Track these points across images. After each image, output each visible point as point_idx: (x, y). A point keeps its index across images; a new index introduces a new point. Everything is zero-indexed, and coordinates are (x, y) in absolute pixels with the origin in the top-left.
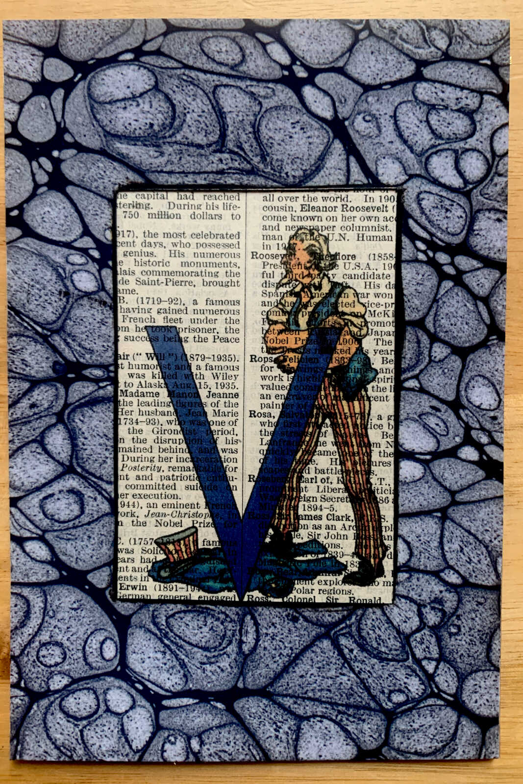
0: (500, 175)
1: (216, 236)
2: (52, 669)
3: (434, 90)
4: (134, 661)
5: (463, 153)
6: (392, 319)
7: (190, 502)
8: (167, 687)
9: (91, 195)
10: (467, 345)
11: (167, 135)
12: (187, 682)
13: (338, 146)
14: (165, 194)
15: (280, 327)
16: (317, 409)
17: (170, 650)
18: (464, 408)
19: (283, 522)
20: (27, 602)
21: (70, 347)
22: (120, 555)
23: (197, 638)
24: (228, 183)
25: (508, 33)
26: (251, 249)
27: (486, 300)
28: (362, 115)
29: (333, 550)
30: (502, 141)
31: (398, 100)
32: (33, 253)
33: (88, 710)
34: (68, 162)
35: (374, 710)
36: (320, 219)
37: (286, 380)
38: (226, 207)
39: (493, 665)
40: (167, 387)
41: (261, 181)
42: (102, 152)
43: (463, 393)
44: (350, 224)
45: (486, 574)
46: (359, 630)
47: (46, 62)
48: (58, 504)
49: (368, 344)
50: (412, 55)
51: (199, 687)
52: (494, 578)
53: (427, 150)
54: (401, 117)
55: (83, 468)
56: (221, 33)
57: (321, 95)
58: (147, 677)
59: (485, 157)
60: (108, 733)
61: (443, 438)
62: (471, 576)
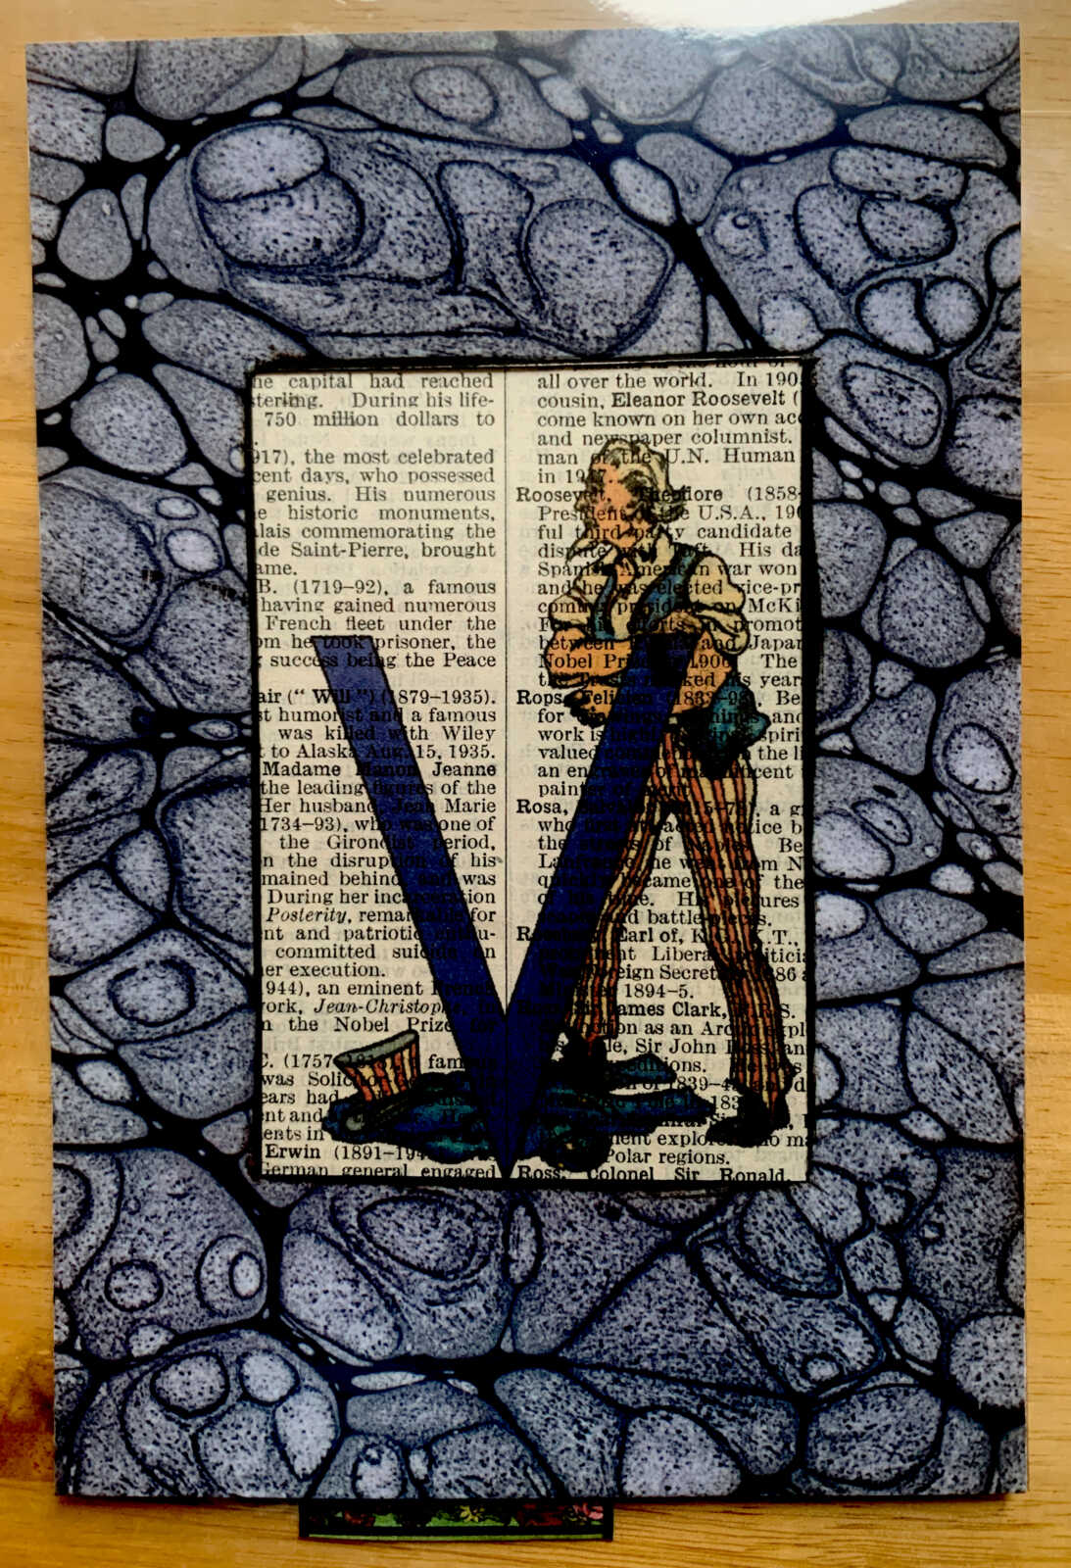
0: (1007, 328)
1: (447, 458)
2: (136, 1315)
3: (871, 162)
4: (295, 1298)
5: (931, 285)
6: (795, 616)
7: (403, 981)
8: (361, 1351)
9: (202, 381)
10: (947, 664)
11: (348, 261)
12: (400, 1341)
13: (683, 276)
14: (346, 376)
15: (575, 634)
16: (651, 795)
17: (367, 1276)
18: (943, 789)
19: (587, 1020)
20: (85, 1182)
21: (166, 681)
22: (267, 1089)
23: (420, 1253)
24: (469, 353)
25: (1016, 47)
26: (515, 482)
27: (982, 575)
28: (730, 215)
29: (687, 1075)
30: (1008, 260)
31: (801, 185)
32: (91, 496)
33: (207, 1395)
34: (157, 317)
35: (773, 1395)
36: (650, 420)
37: (590, 739)
38: (465, 400)
39: (1010, 1303)
40: (356, 756)
41: (533, 348)
42: (223, 298)
43: (939, 759)
44: (710, 429)
45: (994, 1121)
46: (742, 1234)
47: (112, 123)
48: (145, 987)
49: (750, 665)
50: (827, 95)
51: (424, 1350)
52: (1010, 1128)
53: (859, 283)
54: (807, 217)
55: (193, 918)
56: (450, 59)
57: (648, 177)
58: (321, 1330)
59: (975, 293)
60: (246, 1442)
61: (902, 849)
62: (963, 1124)
